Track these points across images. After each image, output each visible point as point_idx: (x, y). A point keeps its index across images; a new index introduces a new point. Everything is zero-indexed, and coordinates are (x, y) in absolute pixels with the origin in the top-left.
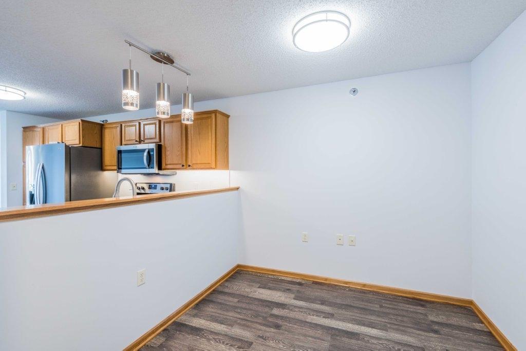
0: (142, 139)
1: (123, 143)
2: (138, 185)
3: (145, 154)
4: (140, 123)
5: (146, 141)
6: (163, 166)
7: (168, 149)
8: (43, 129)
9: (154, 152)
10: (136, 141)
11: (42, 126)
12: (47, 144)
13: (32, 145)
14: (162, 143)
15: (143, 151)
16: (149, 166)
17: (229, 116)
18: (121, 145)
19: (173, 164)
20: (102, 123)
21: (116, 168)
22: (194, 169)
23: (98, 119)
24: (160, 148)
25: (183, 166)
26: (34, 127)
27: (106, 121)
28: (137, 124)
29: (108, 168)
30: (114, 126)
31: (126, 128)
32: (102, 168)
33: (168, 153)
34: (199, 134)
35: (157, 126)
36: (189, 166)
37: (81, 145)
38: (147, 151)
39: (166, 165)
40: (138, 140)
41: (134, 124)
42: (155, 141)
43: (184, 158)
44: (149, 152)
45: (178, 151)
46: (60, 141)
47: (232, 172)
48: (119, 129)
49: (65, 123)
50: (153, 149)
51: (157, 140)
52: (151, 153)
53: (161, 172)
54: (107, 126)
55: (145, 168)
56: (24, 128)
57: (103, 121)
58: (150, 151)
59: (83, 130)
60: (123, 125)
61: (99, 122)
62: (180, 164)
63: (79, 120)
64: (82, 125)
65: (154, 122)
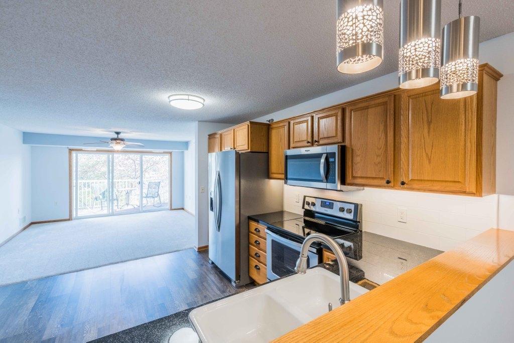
0: (316, 138)
1: (292, 145)
2: (307, 199)
3: (323, 160)
4: (312, 117)
5: (321, 142)
6: (349, 179)
7: (358, 152)
8: (221, 135)
9: (334, 157)
10: (308, 142)
11: (220, 132)
12: (223, 150)
13: (214, 152)
14: (347, 143)
15: (319, 156)
16: (327, 177)
17: (501, 76)
18: (289, 148)
19: (367, 178)
20: (268, 122)
21: (283, 176)
22: (412, 189)
23: (264, 119)
24: (343, 150)
25: (388, 182)
26: (215, 134)
27: (272, 120)
28: (309, 118)
29: (275, 176)
30: (281, 124)
31: (296, 126)
32: (268, 175)
33: (357, 159)
34: (429, 123)
35: (339, 118)
36: (403, 183)
37: (249, 151)
38: (324, 156)
39: (354, 177)
40: (310, 140)
41: (305, 119)
42: (335, 140)
43: (391, 168)
44: (327, 159)
45: (378, 156)
46: (232, 147)
47: (504, 198)
48: (286, 128)
49: (235, 127)
50: (335, 153)
51: (339, 139)
52: (331, 160)
53: (344, 188)
54: (274, 126)
55: (321, 181)
56: (209, 135)
57: (269, 121)
58: (329, 156)
59: (251, 133)
60: (292, 122)
61: (265, 122)
62: (382, 178)
63: (248, 123)
64: (251, 127)
65: (333, 112)
